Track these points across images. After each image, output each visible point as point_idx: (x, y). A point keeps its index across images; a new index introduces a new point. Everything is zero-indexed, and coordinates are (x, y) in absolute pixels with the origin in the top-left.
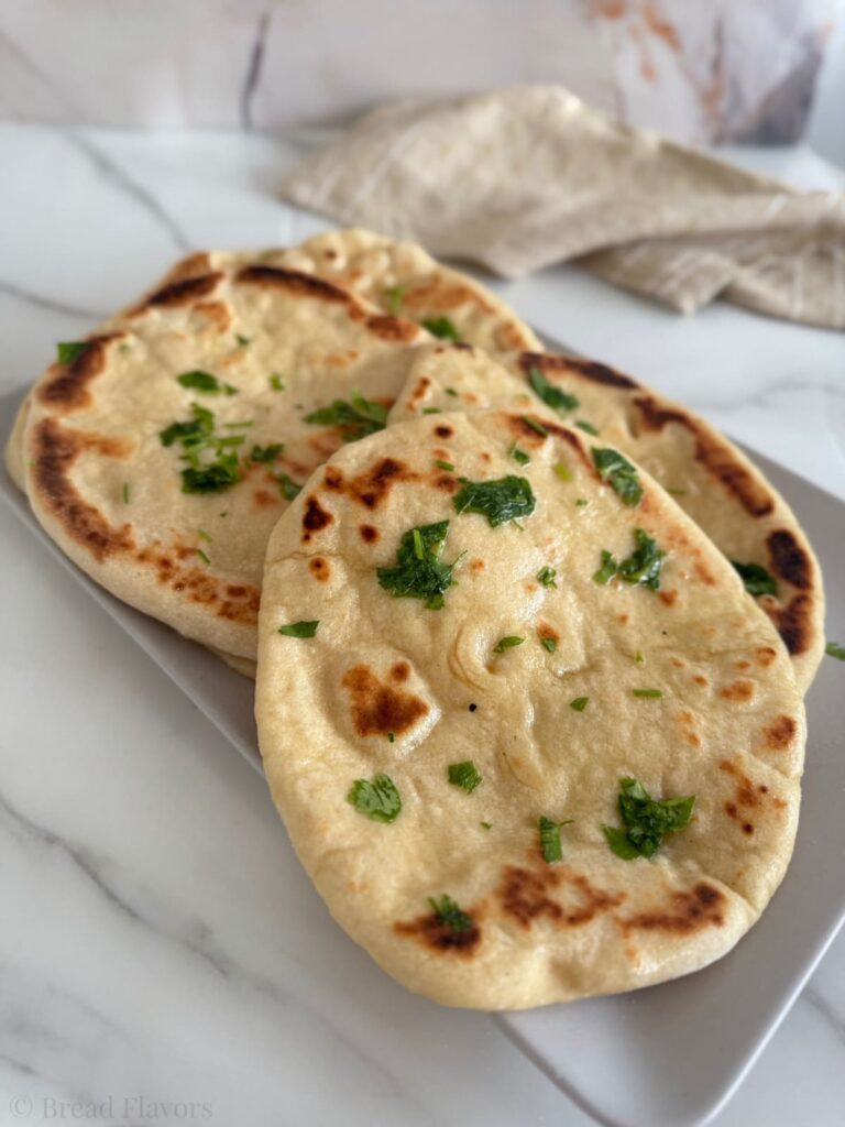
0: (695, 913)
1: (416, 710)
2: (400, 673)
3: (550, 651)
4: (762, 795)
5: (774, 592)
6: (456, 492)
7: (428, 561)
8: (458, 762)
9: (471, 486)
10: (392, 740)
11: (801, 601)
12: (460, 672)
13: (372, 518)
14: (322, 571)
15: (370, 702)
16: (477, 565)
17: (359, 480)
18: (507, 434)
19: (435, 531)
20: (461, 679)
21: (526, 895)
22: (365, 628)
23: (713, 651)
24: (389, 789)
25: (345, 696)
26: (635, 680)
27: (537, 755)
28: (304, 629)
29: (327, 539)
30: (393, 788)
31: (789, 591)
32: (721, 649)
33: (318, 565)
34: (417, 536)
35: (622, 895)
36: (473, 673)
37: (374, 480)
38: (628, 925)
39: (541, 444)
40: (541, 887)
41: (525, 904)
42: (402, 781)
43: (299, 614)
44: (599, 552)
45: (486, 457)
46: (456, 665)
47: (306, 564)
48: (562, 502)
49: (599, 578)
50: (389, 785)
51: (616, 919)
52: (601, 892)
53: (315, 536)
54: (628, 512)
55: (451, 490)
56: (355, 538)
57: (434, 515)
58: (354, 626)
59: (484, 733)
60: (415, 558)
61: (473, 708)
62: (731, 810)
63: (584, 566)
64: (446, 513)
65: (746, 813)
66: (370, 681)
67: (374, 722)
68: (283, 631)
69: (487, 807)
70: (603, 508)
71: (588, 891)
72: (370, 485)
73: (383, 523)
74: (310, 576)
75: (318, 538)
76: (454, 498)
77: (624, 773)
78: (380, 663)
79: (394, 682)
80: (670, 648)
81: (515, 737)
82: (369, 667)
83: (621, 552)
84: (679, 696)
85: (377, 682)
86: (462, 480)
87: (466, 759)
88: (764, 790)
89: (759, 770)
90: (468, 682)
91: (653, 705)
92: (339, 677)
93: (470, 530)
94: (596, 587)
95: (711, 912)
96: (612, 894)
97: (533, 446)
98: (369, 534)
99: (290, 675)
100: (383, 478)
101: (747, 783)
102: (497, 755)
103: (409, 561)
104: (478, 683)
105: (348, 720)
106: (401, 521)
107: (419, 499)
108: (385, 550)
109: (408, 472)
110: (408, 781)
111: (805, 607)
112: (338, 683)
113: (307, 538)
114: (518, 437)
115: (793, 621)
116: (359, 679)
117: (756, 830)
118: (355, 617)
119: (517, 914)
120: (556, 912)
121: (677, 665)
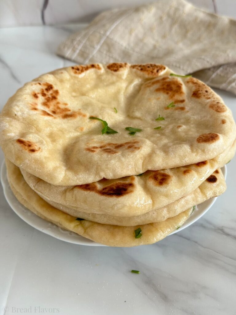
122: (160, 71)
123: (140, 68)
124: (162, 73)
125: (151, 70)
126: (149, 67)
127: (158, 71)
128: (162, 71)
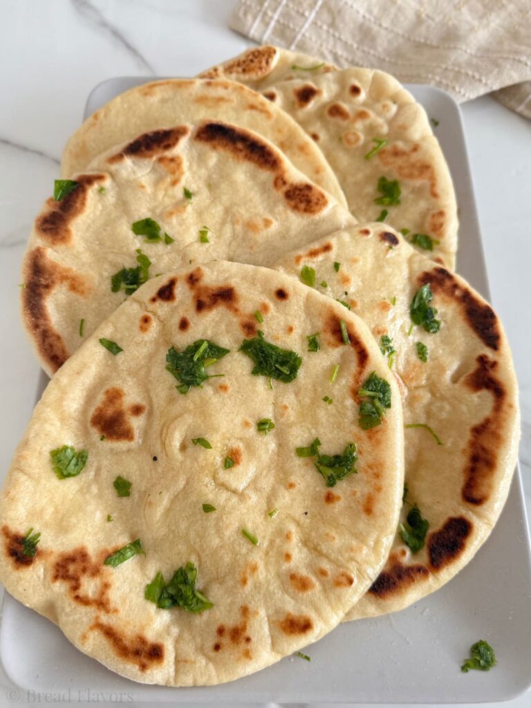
0: (137, 653)
1: (127, 435)
2: (137, 410)
3: (225, 466)
4: (244, 641)
5: (415, 550)
6: (249, 338)
7: (197, 364)
8: (125, 478)
9: (261, 340)
10: (102, 439)
11: (421, 571)
12: (164, 435)
13: (193, 317)
14: (145, 325)
15: (110, 412)
16: (224, 388)
17: (206, 289)
18: (320, 324)
19: (217, 352)
20: (161, 438)
21: (72, 568)
22: (143, 373)
23: (319, 548)
24: (82, 461)
25: (101, 398)
26: (254, 523)
27: (162, 511)
28: (113, 348)
29: (162, 308)
30: (84, 463)
31: (423, 559)
32: (325, 551)
33: (146, 320)
34: (205, 345)
35: (116, 611)
36: (169, 442)
37: (213, 295)
38: (99, 626)
39: (336, 346)
40: (84, 570)
41: (68, 571)
42: (93, 462)
43: (117, 338)
44: (315, 437)
45: (291, 330)
46: (165, 431)
47: (142, 314)
48: (315, 390)
49: (300, 452)
50: (84, 459)
51: (97, 618)
52: (108, 600)
53: (159, 303)
54: (355, 429)
55: (248, 334)
56: (176, 321)
57: (225, 342)
58: (139, 367)
59: (149, 475)
60: (192, 356)
61: (155, 459)
62: (221, 631)
63: (297, 437)
64: (233, 345)
65: (226, 640)
66: (119, 401)
67: (103, 423)
68: (102, 341)
69: (121, 509)
70: (341, 414)
71: (103, 593)
72: (209, 297)
73: (195, 324)
74: (138, 323)
75: (160, 304)
76: (245, 340)
77: (194, 560)
78: (131, 396)
79: (129, 412)
80: (298, 524)
81: (160, 493)
82: (124, 394)
83: (329, 447)
84: (267, 554)
85: (121, 406)
86: (260, 333)
87: (130, 480)
88: (248, 640)
89: (260, 628)
90: (163, 444)
91: (246, 544)
92: (108, 387)
93: (238, 365)
94: (293, 454)
95: (145, 661)
96: (112, 606)
97: (329, 344)
98: (184, 325)
99: (85, 366)
100: (219, 298)
101: (244, 628)
102: (145, 492)
103: (189, 356)
104: (167, 449)
105: (92, 412)
106: (205, 330)
107: (227, 325)
108: (183, 340)
109: (236, 306)
110: (95, 464)
111: (418, 576)
112: (104, 390)
113: (154, 300)
114: (325, 331)
115: (400, 577)
116: (114, 396)
117: (220, 651)
118: (143, 363)
119: (57, 571)
120: (76, 588)
121: (288, 537)
122: (270, 60)
123: (240, 69)
124: (275, 62)
125: (258, 65)
126: (252, 61)
127: (267, 63)
128: (272, 59)
